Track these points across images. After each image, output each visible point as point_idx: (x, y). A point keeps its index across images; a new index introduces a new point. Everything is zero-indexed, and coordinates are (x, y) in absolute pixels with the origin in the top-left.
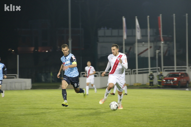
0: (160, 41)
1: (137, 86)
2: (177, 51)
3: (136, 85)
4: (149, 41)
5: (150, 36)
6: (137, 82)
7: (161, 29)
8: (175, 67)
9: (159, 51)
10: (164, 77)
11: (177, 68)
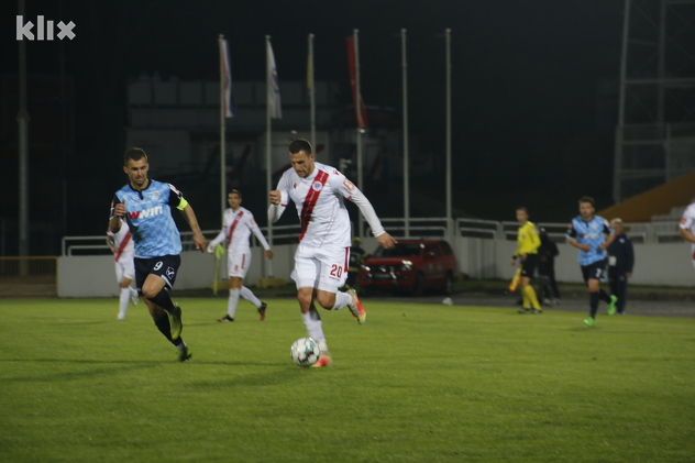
0: (355, 125)
1: (270, 287)
2: (413, 163)
3: (266, 283)
4: (313, 127)
5: (318, 107)
6: (270, 272)
7: (357, 82)
8: (407, 219)
9: (349, 162)
10: (365, 255)
11: (412, 224)
